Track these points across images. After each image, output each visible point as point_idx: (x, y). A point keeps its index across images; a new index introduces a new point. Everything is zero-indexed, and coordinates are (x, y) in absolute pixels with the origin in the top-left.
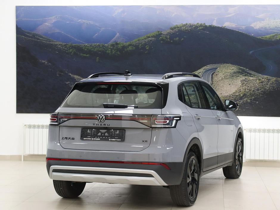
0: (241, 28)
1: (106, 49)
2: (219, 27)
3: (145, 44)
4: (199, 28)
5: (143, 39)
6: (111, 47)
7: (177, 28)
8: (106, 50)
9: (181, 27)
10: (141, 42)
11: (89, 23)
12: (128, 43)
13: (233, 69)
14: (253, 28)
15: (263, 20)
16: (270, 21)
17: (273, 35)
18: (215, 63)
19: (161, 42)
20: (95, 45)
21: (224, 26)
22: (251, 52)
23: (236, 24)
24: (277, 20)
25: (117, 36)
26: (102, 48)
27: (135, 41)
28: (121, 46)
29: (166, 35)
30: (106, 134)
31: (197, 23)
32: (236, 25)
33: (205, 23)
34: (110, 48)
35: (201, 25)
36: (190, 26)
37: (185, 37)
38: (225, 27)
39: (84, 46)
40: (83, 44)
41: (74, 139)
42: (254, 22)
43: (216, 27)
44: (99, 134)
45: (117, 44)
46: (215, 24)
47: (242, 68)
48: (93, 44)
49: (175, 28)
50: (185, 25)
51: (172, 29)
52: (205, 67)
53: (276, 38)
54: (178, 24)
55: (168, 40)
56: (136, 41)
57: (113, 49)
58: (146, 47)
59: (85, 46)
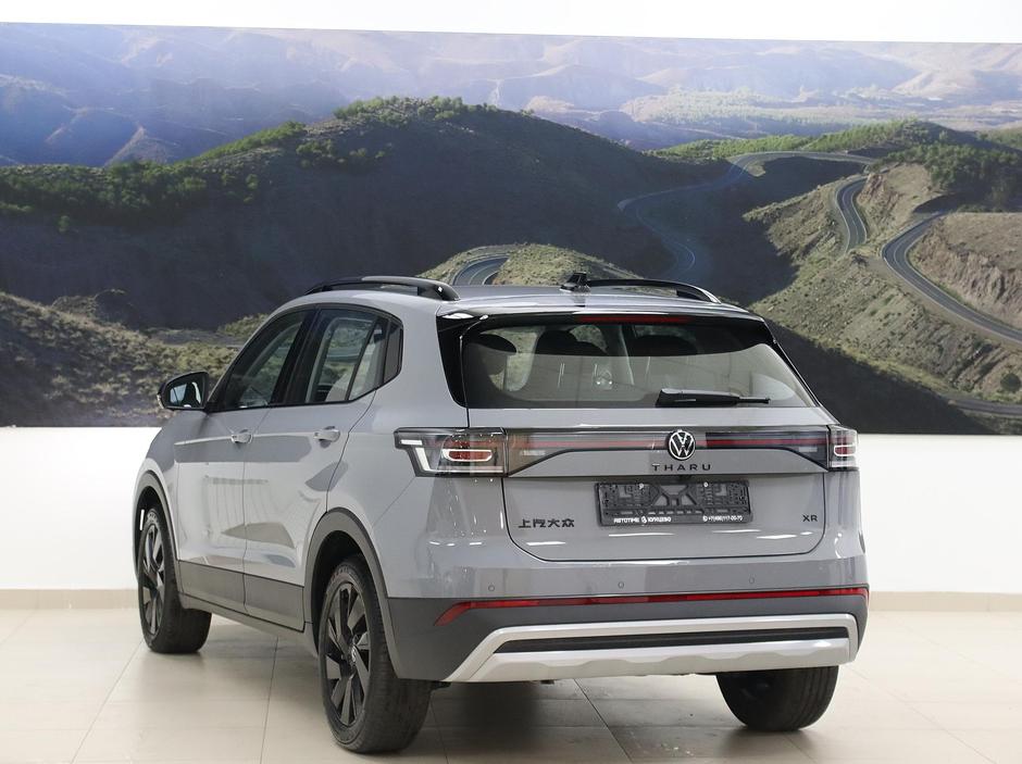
0: (587, 120)
1: (95, 186)
2: (509, 112)
3: (245, 170)
4: (441, 114)
5: (235, 152)
6: (116, 180)
7: (359, 114)
8: (98, 190)
9: (375, 110)
10: (229, 161)
11: (28, 88)
12: (178, 167)
13: (560, 265)
14: (628, 118)
15: (663, 91)
16: (685, 95)
17: (696, 144)
18: (498, 243)
19: (304, 162)
20: (54, 171)
21: (528, 109)
22: (622, 205)
23: (568, 104)
24: (708, 93)
25: (136, 137)
26: (80, 181)
27: (204, 159)
28: (153, 177)
29: (322, 137)
30: (685, 501)
31: (431, 97)
32: (570, 108)
33: (460, 99)
34: (113, 183)
35: (447, 105)
36: (408, 107)
37: (390, 144)
38: (532, 111)
39: (12, 172)
40: (8, 163)
41: (571, 524)
42: (633, 98)
43: (499, 111)
44: (662, 501)
45: (138, 168)
46: (496, 101)
47: (593, 259)
48: (47, 167)
49: (353, 112)
50: (388, 102)
51: (341, 116)
52: (462, 257)
53: (707, 155)
54: (363, 100)
55: (329, 156)
56: (211, 158)
57: (124, 185)
58: (248, 179)
59: (16, 174)
